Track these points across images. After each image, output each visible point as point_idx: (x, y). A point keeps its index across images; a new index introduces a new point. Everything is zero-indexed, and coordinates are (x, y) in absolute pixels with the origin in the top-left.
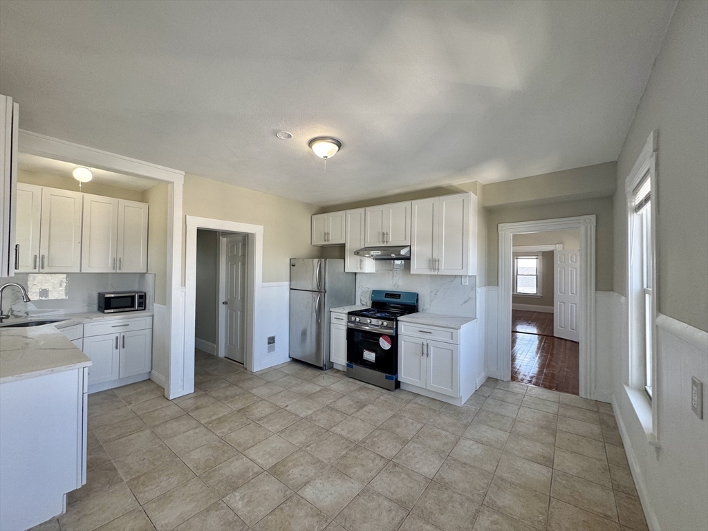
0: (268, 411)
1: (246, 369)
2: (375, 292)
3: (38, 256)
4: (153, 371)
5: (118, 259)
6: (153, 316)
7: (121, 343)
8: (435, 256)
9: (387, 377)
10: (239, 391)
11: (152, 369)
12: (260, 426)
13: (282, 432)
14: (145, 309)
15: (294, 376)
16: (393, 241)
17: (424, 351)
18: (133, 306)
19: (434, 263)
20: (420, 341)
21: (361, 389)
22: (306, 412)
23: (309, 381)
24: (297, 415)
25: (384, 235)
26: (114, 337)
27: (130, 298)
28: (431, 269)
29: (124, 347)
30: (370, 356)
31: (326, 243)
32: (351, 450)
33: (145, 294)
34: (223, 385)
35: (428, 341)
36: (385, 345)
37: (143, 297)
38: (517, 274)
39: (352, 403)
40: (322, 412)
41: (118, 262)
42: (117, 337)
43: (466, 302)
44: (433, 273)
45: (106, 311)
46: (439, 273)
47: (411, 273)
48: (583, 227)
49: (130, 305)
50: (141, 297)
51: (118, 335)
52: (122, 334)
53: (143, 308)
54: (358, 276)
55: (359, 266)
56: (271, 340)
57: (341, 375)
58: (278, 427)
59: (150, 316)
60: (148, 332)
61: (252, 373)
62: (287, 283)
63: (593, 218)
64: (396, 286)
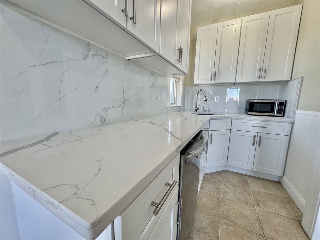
3: (213, 72)
4: (285, 178)
5: (264, 69)
6: (293, 123)
7: (258, 141)
11: (283, 175)
14: (283, 116)
18: (272, 111)
26: (252, 135)
27: (270, 105)
29: (259, 146)
33: (286, 101)
37: (283, 104)
41: (264, 72)
42: (255, 136)
45: (249, 113)
49: (269, 110)
50: (281, 104)
51: (256, 134)
52: (259, 135)
53: (282, 115)
59: (290, 123)
60: (285, 139)
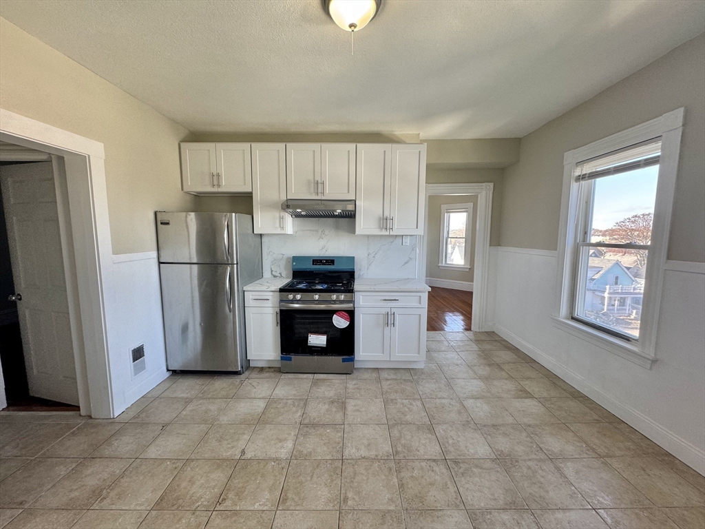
0: (219, 476)
1: (90, 417)
2: (295, 259)
8: (387, 214)
9: (344, 360)
10: (116, 467)
12: (236, 513)
13: (282, 499)
15: (202, 398)
16: (330, 193)
17: (388, 320)
19: (385, 222)
20: (384, 311)
21: (315, 383)
22: (282, 447)
23: (236, 397)
24: (276, 460)
25: (317, 185)
28: (381, 229)
30: (317, 340)
31: (215, 190)
32: (398, 471)
34: (62, 471)
35: (393, 310)
36: (340, 322)
38: (448, 237)
39: (326, 406)
40: (305, 436)
43: (406, 263)
44: (384, 233)
46: (392, 233)
47: (357, 233)
48: (484, 192)
54: (264, 239)
55: (278, 225)
56: (138, 354)
57: (272, 374)
58: (267, 495)
61: (112, 421)
62: (154, 254)
63: (491, 185)
64: (324, 250)
